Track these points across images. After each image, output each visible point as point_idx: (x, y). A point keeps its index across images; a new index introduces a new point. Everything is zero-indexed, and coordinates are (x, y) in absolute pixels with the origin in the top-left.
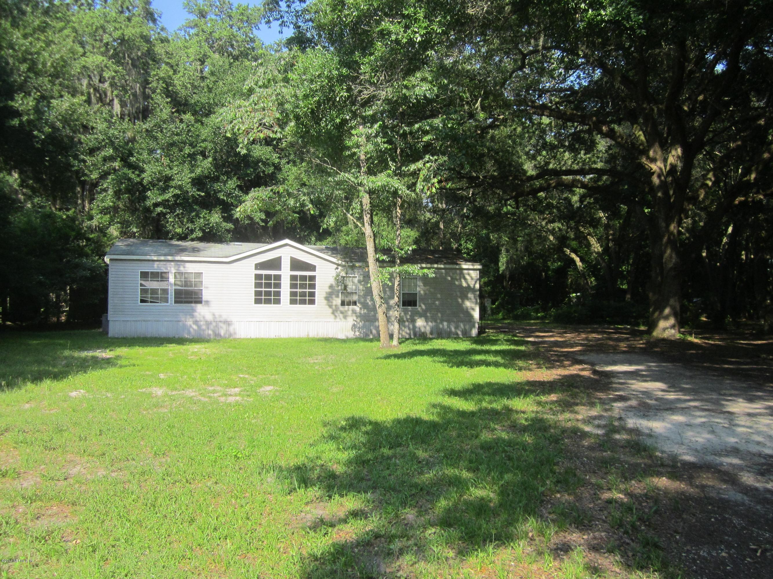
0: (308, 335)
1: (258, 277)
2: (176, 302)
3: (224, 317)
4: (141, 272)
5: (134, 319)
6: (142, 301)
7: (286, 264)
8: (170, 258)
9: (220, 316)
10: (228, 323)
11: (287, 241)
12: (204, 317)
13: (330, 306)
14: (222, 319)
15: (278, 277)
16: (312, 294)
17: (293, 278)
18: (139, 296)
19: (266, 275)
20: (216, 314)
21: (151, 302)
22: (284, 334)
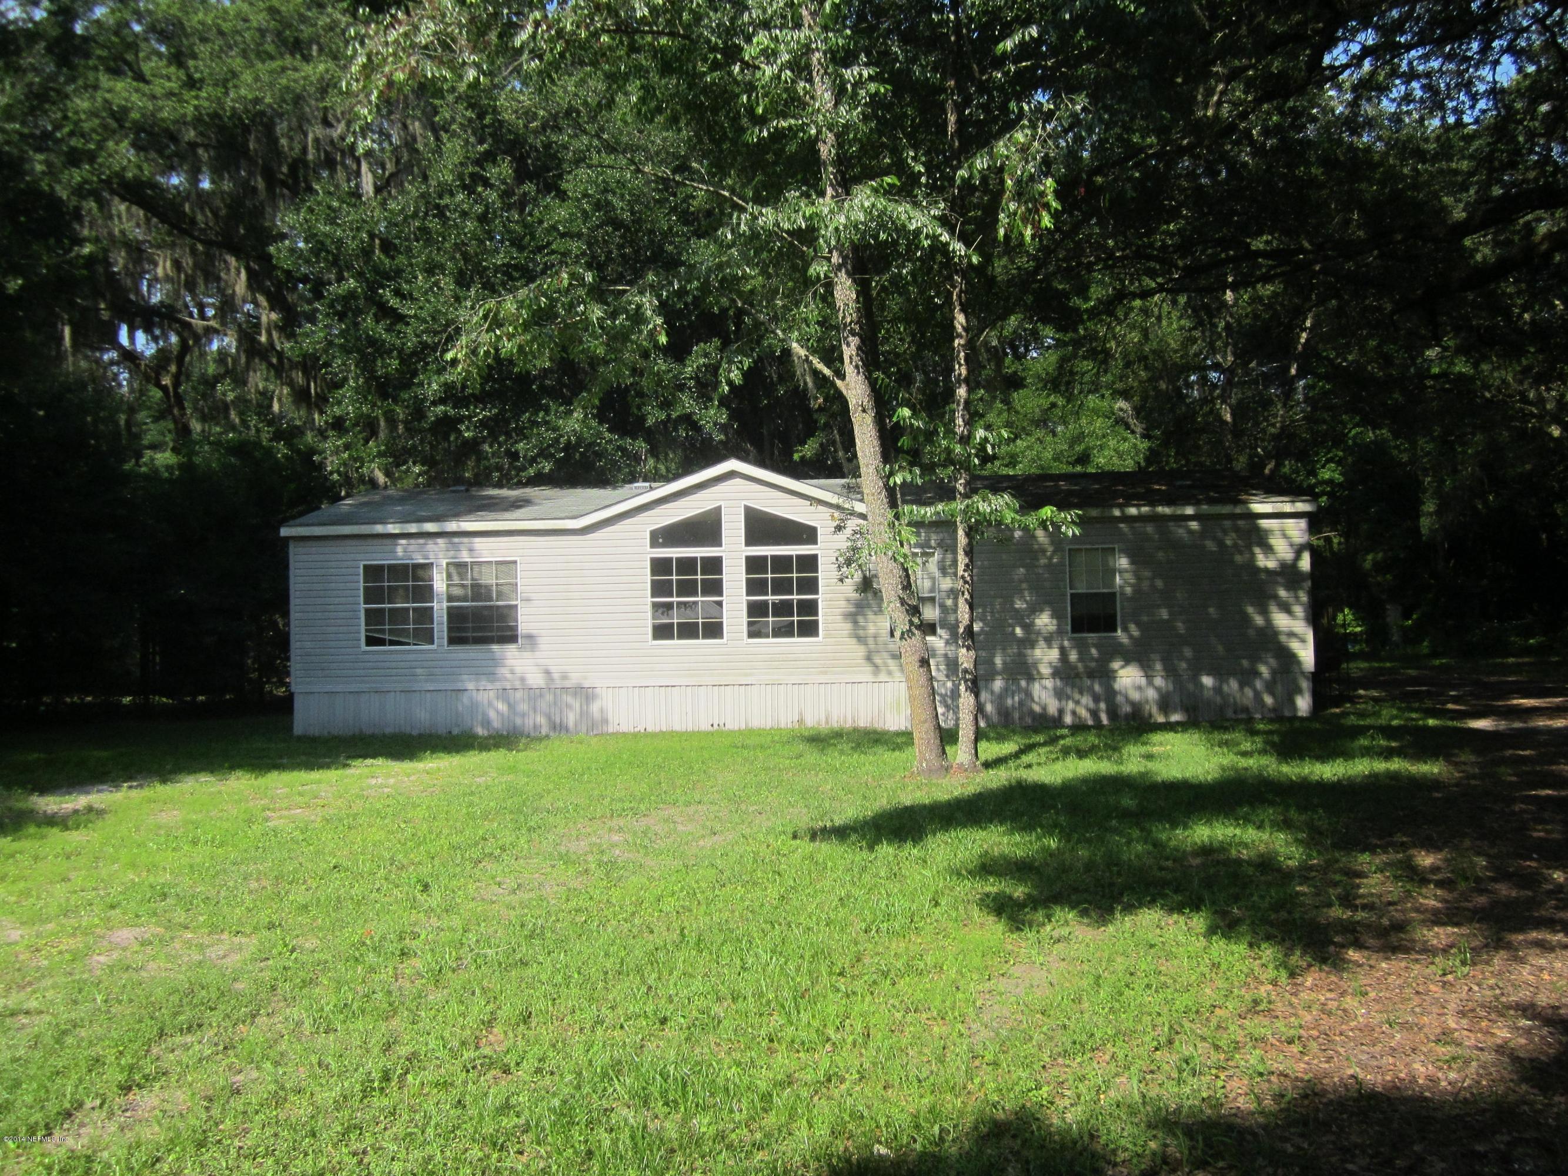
0: (801, 721)
1: (660, 566)
2: (452, 641)
3: (574, 679)
4: (366, 567)
5: (353, 688)
6: (371, 641)
7: (733, 529)
8: (430, 527)
9: (565, 677)
10: (586, 694)
11: (732, 464)
12: (523, 679)
13: (861, 640)
14: (568, 684)
15: (714, 565)
16: (810, 608)
17: (754, 564)
18: (363, 627)
19: (679, 560)
20: (553, 669)
21: (392, 643)
22: (734, 722)
